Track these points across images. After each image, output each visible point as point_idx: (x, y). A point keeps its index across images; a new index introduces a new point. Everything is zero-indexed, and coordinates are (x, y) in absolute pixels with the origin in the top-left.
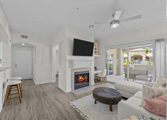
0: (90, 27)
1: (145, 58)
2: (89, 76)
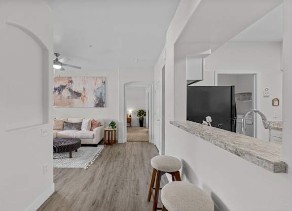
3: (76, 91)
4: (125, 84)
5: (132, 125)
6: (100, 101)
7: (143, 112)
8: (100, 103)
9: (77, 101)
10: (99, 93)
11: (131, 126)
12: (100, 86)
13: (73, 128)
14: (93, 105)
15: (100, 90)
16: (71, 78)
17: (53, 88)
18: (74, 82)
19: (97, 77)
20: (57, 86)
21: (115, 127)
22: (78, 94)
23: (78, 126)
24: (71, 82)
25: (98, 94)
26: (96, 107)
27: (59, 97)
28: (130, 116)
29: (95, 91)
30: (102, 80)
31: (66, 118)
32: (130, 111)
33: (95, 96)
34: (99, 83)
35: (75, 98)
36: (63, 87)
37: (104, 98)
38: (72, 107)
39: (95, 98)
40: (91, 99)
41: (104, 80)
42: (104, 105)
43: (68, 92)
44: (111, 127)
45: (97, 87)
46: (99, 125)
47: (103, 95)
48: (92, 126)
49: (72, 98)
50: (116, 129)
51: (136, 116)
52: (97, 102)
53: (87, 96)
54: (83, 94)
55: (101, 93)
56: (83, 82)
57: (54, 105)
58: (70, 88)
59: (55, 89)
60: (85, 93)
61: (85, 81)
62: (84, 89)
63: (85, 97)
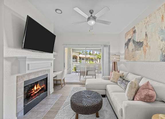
0: (56, 10)
1: (79, 58)
2: (48, 82)
16: (134, 27)
20: (126, 40)
22: (140, 44)
24: (135, 32)
27: (127, 51)
33: (162, 40)
35: (137, 50)
36: (129, 40)
49: (135, 51)
53: (149, 44)
54: (145, 43)
56: (145, 26)
57: (125, 59)
58: (134, 39)
59: (125, 44)
60: (147, 40)
61: (147, 23)
62: (146, 35)
63: (147, 46)
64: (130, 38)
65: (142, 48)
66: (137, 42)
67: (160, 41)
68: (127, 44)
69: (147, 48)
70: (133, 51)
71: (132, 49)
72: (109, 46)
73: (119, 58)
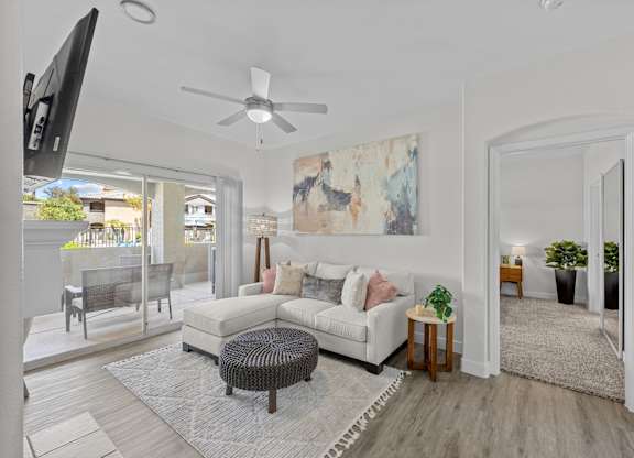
3: (339, 189)
4: (491, 144)
5: (525, 293)
6: (401, 213)
7: (574, 249)
8: (403, 223)
9: (340, 216)
10: (400, 187)
11: (520, 296)
12: (400, 165)
13: (321, 293)
14: (380, 227)
15: (402, 179)
16: (326, 154)
17: (292, 187)
18: (333, 163)
19: (392, 142)
20: (300, 179)
21: (449, 312)
22: (342, 198)
23: (334, 290)
24: (327, 165)
25: (396, 193)
26: (389, 233)
27: (303, 208)
28: (519, 263)
29: (386, 185)
30: (409, 147)
31: (311, 264)
32: (518, 247)
33: (386, 199)
34: (400, 157)
35: (336, 209)
36: (310, 181)
37: (413, 205)
38: (330, 234)
39: (387, 205)
40: (376, 208)
41: (414, 145)
42: (415, 227)
43: (322, 193)
44: (431, 308)
45: (391, 171)
46: (393, 294)
47: (411, 195)
48: (368, 295)
49: (329, 210)
50: (452, 319)
51: (543, 265)
52: (394, 219)
53: (363, 201)
54: (354, 197)
55: (404, 190)
56: (354, 161)
57: (294, 229)
58: (325, 182)
59: (296, 189)
60: (359, 192)
61: (359, 158)
62: (357, 181)
63: (359, 204)
64: (313, 175)
65: (348, 207)
66: (336, 192)
67: (382, 198)
68: (302, 190)
69: (359, 208)
70: (324, 210)
71: (321, 206)
72: (241, 184)
73: (275, 226)
